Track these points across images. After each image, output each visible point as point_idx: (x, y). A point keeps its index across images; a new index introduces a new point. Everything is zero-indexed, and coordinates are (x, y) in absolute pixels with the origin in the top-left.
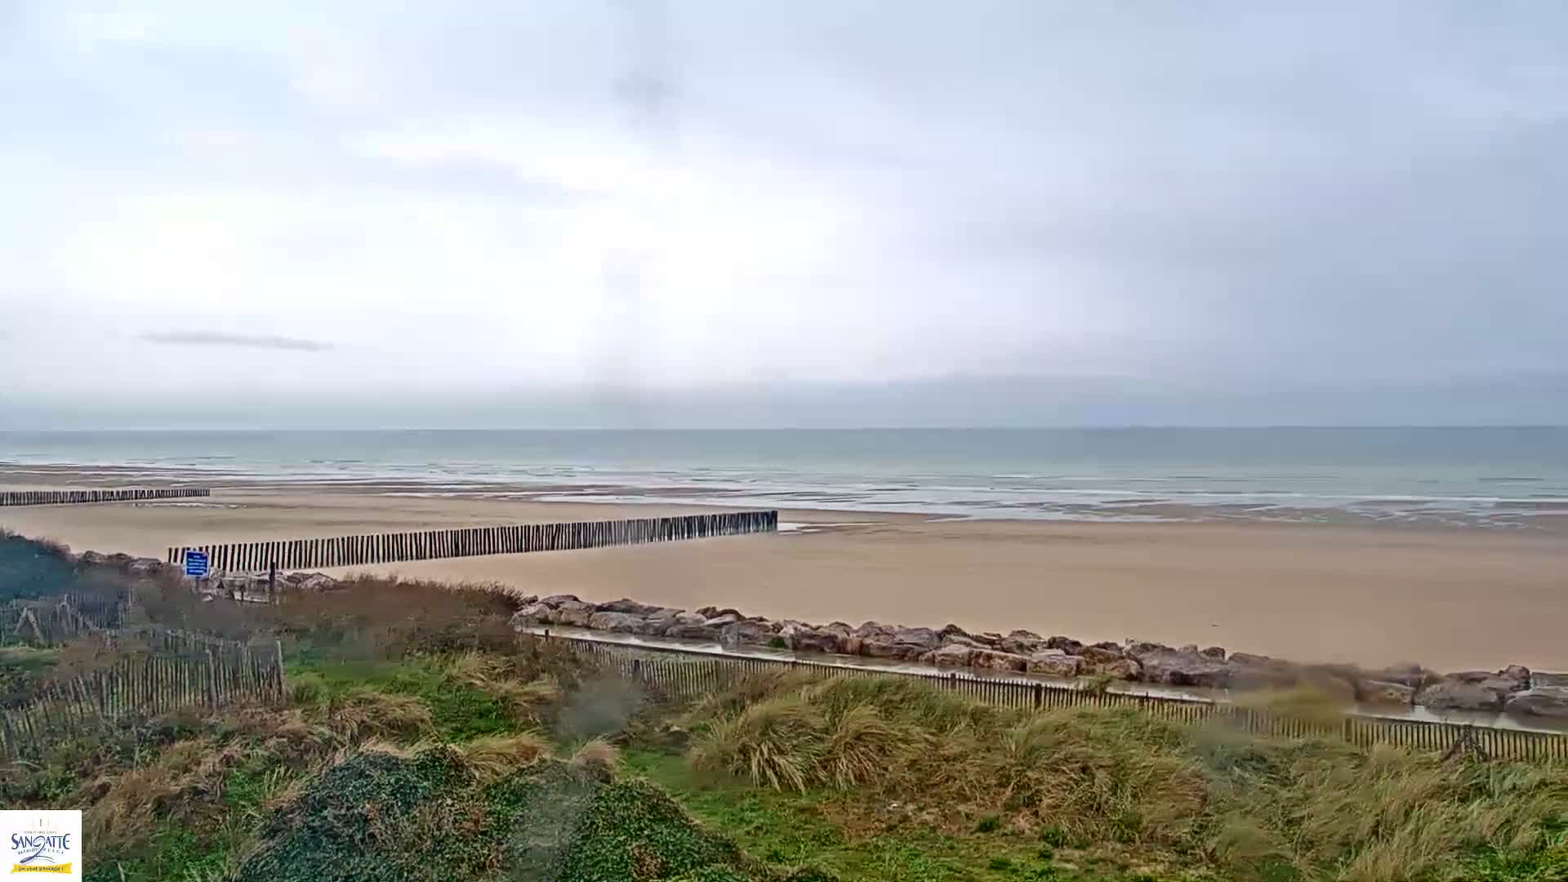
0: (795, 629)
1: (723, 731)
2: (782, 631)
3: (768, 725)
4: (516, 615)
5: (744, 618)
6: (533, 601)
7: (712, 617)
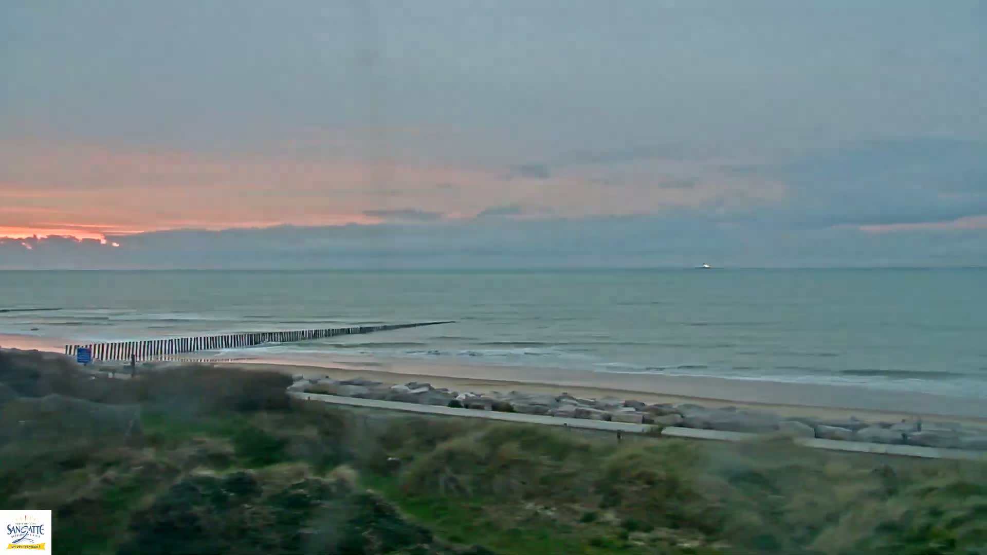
0: (466, 395)
1: (423, 458)
2: (458, 397)
3: (451, 456)
4: (288, 388)
5: (433, 389)
6: (301, 378)
7: (414, 389)
